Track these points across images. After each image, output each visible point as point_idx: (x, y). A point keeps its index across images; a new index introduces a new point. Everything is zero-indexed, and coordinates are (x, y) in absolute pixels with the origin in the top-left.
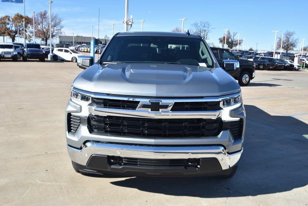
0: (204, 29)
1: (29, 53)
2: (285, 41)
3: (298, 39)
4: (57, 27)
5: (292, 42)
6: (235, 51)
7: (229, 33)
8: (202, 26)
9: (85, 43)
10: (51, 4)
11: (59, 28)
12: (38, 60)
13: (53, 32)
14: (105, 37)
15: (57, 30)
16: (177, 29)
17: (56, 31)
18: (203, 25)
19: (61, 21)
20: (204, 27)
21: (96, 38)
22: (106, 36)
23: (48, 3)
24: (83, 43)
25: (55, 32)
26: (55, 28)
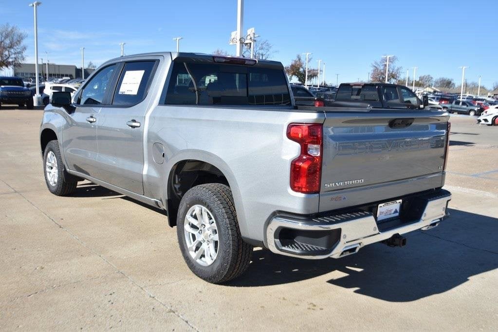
0: (261, 52)
1: (5, 93)
2: (382, 71)
3: (401, 67)
4: (15, 47)
5: (393, 71)
6: (314, 86)
7: (300, 59)
8: (258, 48)
9: (67, 76)
10: (38, 6)
11: (19, 50)
12: (17, 106)
13: (8, 57)
14: (89, 66)
15: (15, 53)
16: (218, 51)
17: (13, 56)
18: (260, 46)
19: (22, 39)
20: (262, 49)
21: (78, 68)
22: (91, 64)
23: (31, 5)
24: (63, 76)
25: (11, 56)
26: (12, 50)
